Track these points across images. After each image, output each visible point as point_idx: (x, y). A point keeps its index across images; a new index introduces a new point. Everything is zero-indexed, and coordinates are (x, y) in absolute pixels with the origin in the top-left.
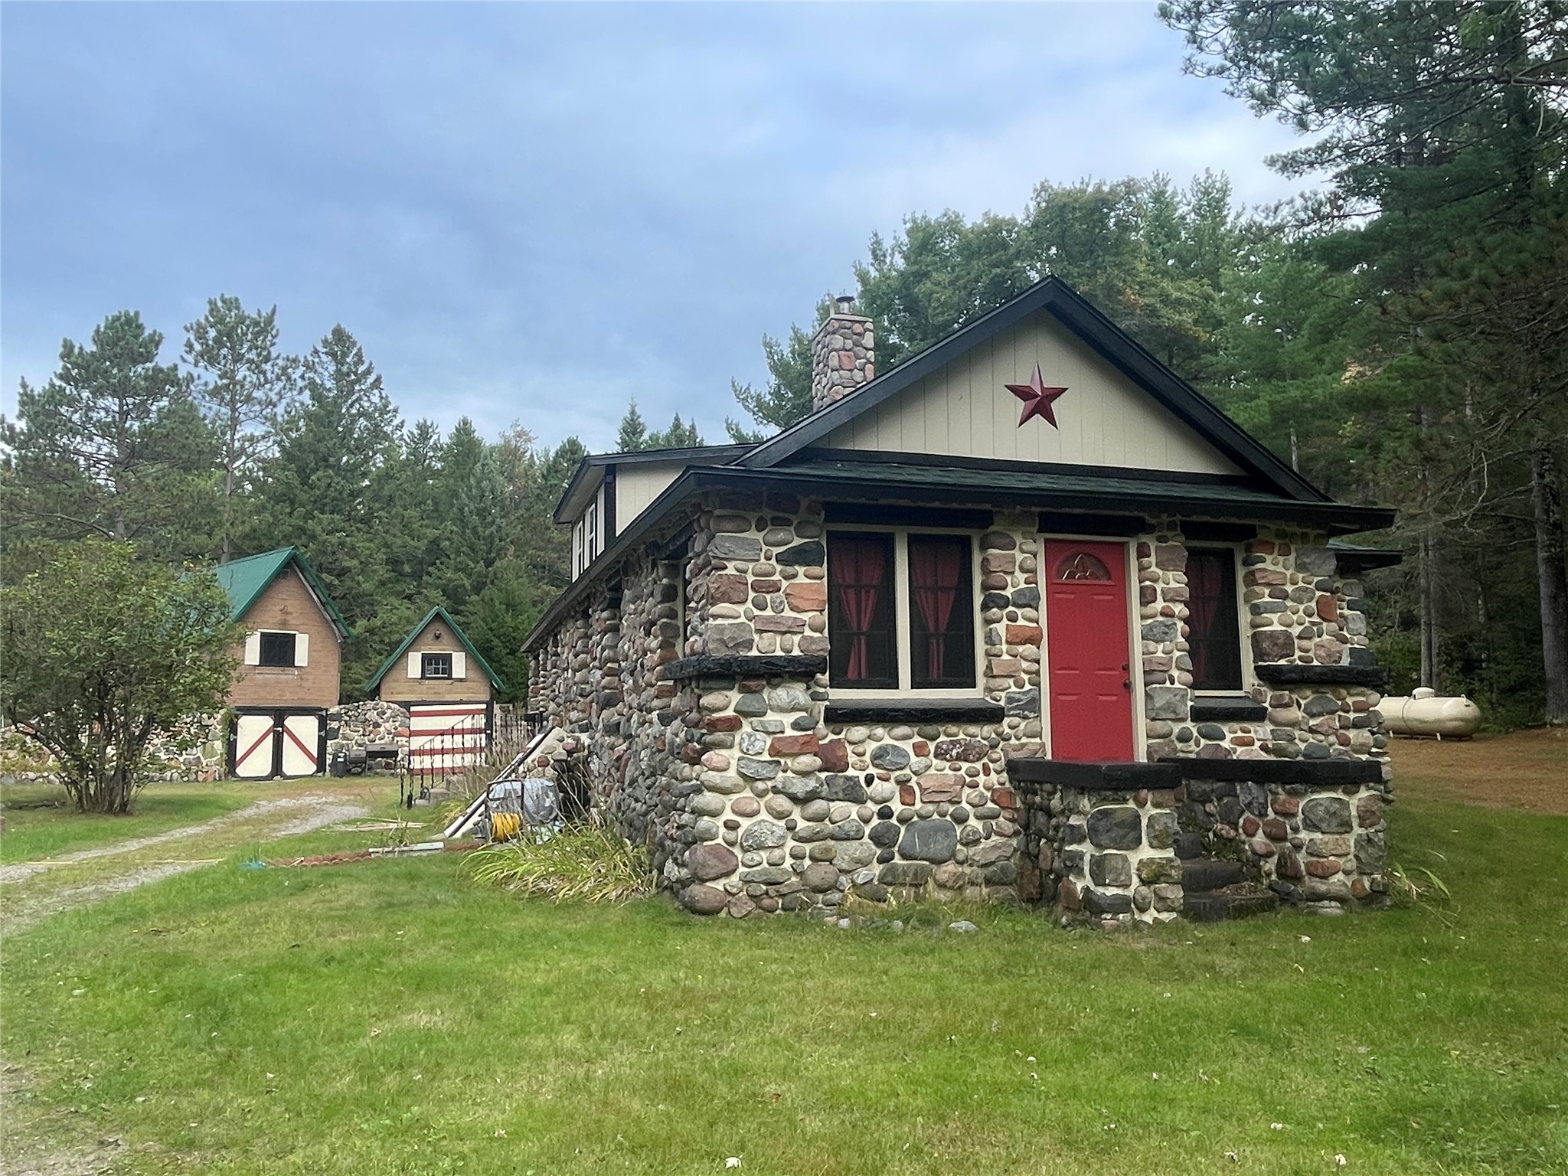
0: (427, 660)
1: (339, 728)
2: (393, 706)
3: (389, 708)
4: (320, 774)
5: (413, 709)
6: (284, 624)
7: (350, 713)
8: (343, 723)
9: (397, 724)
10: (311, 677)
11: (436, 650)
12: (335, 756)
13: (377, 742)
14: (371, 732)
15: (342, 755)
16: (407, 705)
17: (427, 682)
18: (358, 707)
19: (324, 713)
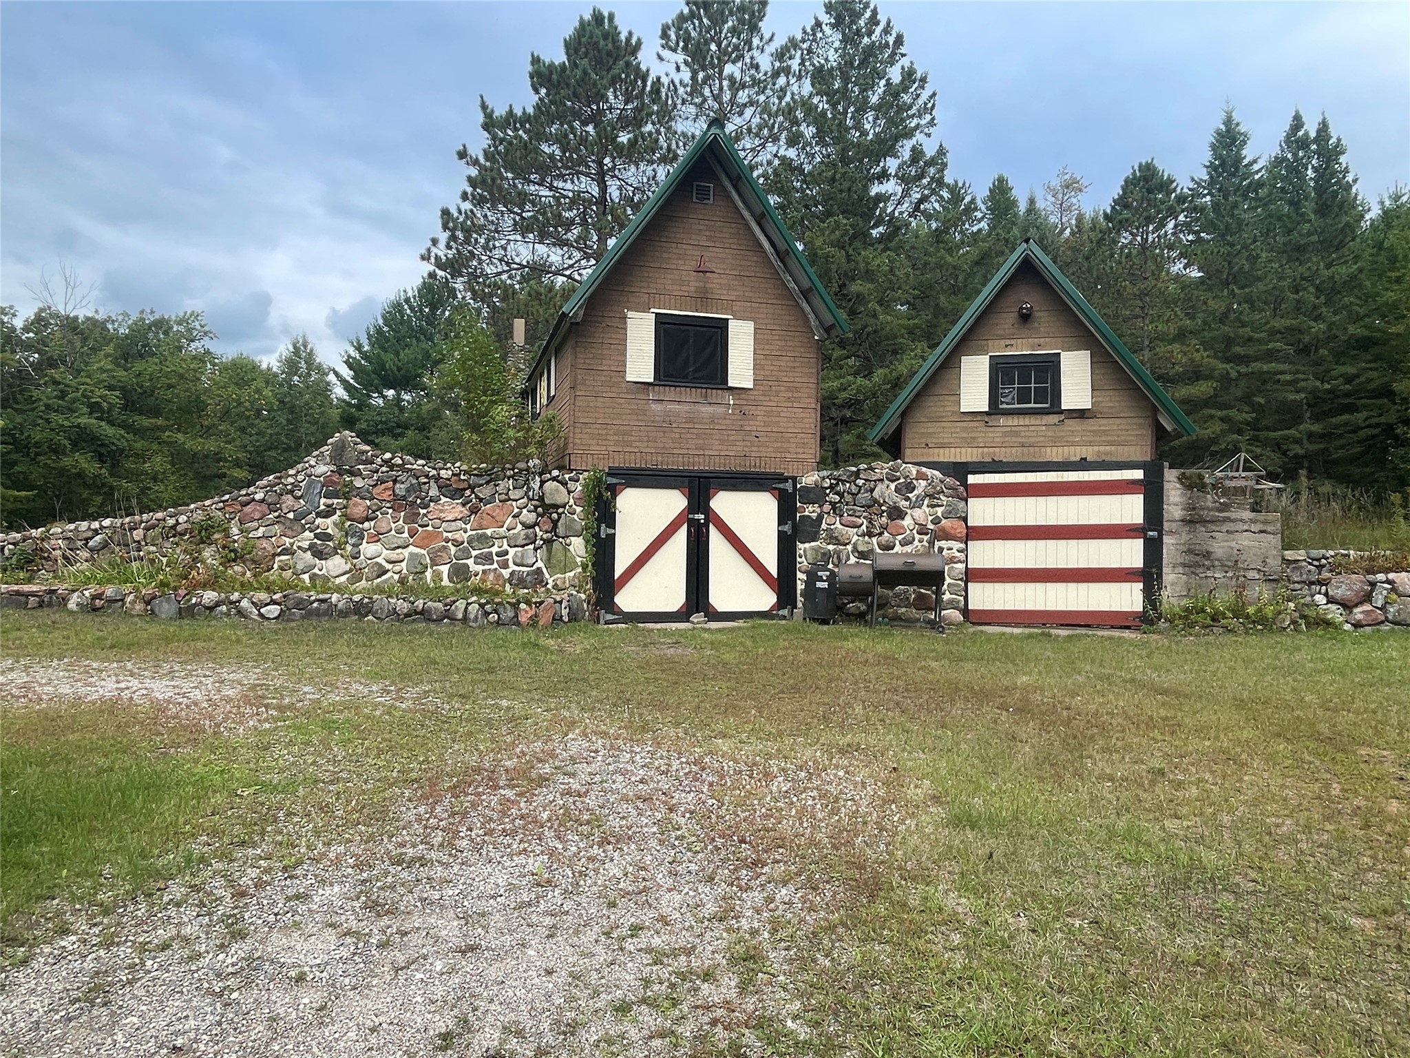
0: (1001, 372)
1: (820, 517)
2: (929, 472)
3: (921, 476)
4: (785, 612)
5: (972, 479)
6: (703, 298)
7: (841, 487)
8: (827, 507)
9: (940, 511)
10: (760, 411)
11: (1021, 349)
12: (812, 577)
13: (898, 549)
14: (885, 528)
15: (824, 574)
16: (959, 471)
17: (1002, 420)
18: (857, 475)
19: (789, 486)
